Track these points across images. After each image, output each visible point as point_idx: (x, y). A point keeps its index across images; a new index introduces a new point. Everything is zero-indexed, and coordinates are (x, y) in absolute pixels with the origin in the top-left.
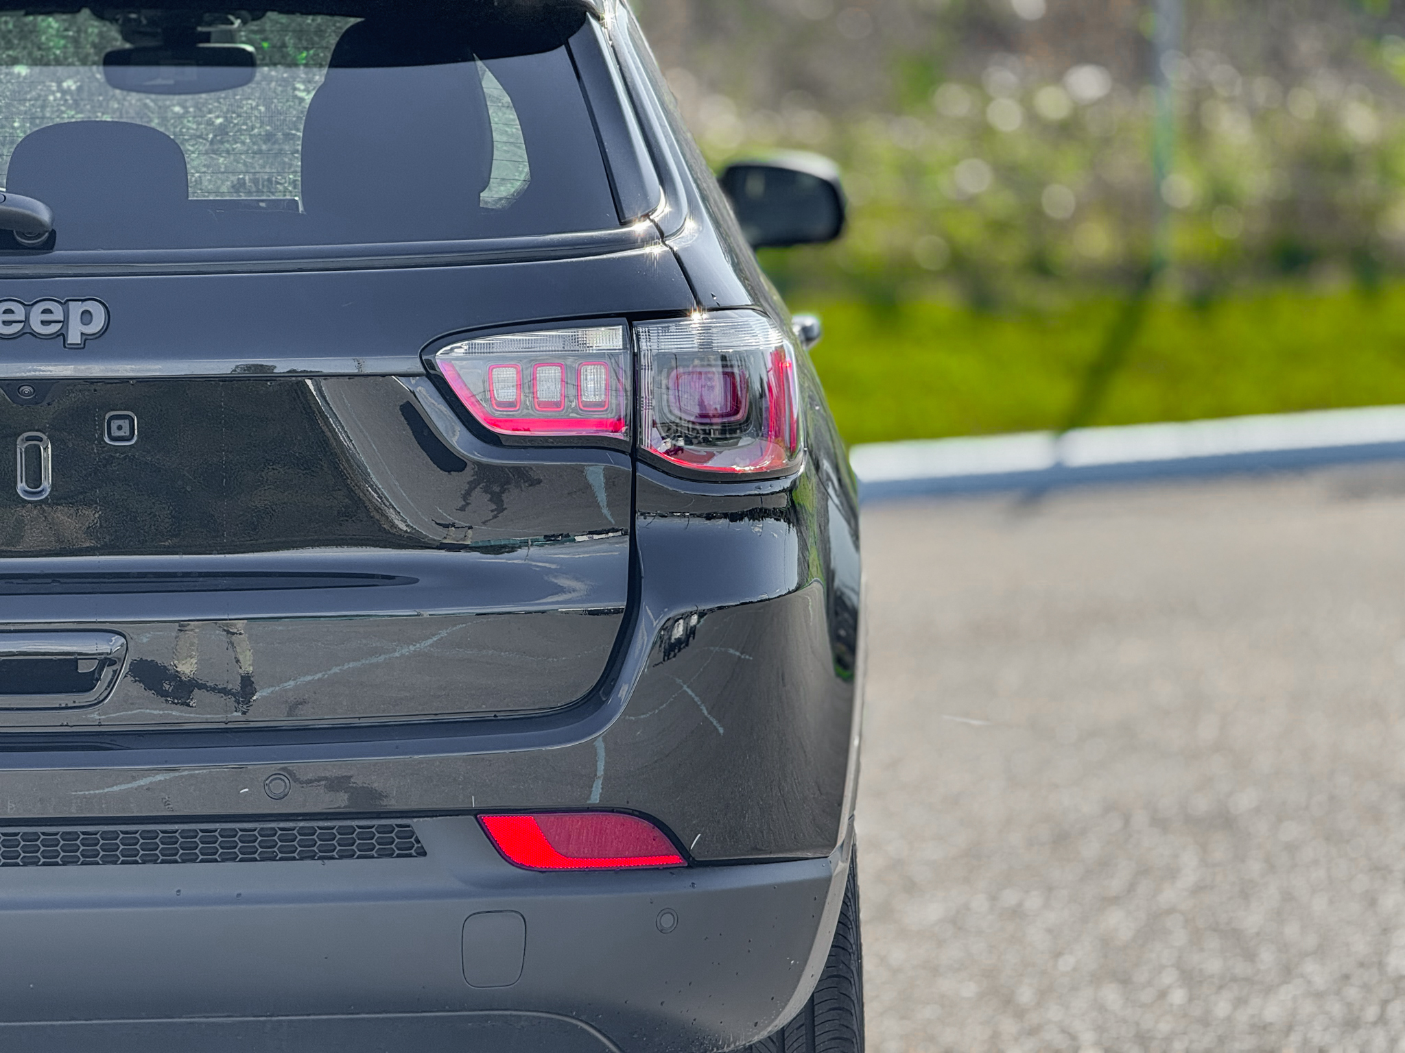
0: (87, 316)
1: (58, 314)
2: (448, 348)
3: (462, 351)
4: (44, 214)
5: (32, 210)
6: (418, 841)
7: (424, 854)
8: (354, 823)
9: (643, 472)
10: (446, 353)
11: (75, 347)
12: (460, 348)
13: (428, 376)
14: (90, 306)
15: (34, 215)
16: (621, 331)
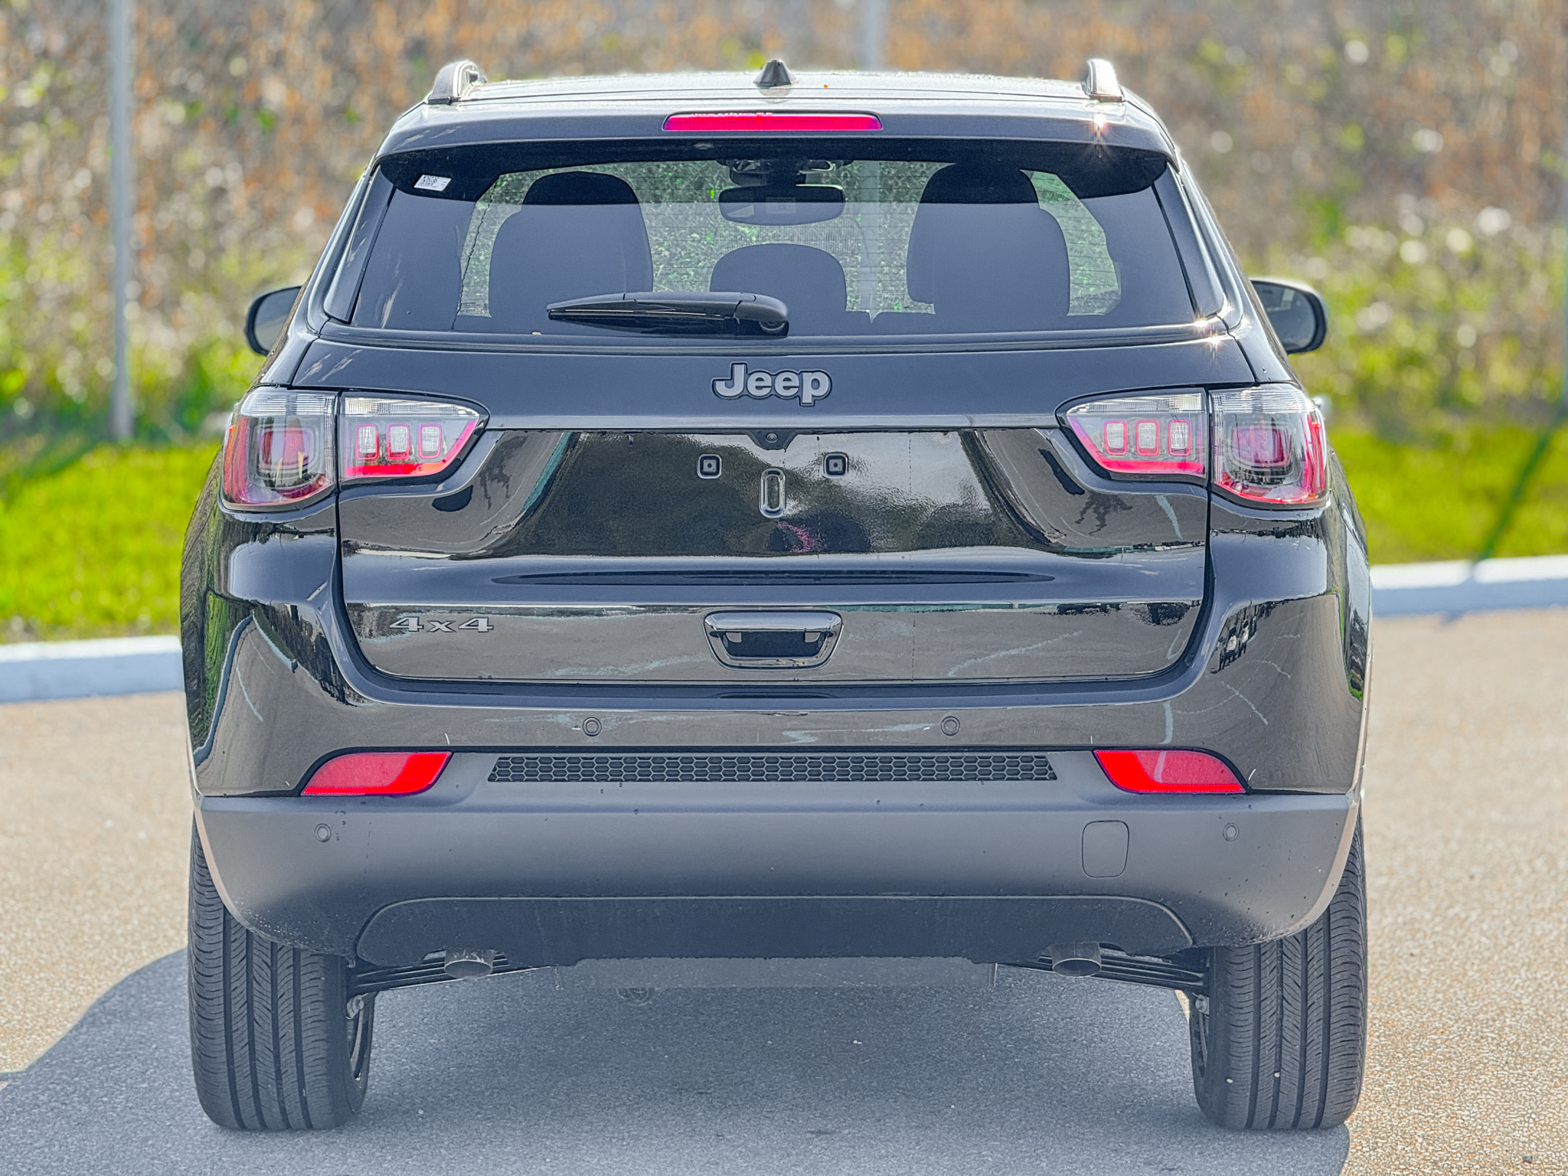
0: (816, 383)
1: (796, 382)
2: (1075, 408)
3: (1085, 410)
4: (783, 310)
5: (775, 307)
6: (1051, 769)
7: (1055, 778)
8: (1005, 754)
9: (1216, 502)
10: (1075, 412)
11: (807, 405)
12: (1084, 409)
13: (1061, 428)
14: (818, 376)
15: (776, 310)
16: (1200, 397)
